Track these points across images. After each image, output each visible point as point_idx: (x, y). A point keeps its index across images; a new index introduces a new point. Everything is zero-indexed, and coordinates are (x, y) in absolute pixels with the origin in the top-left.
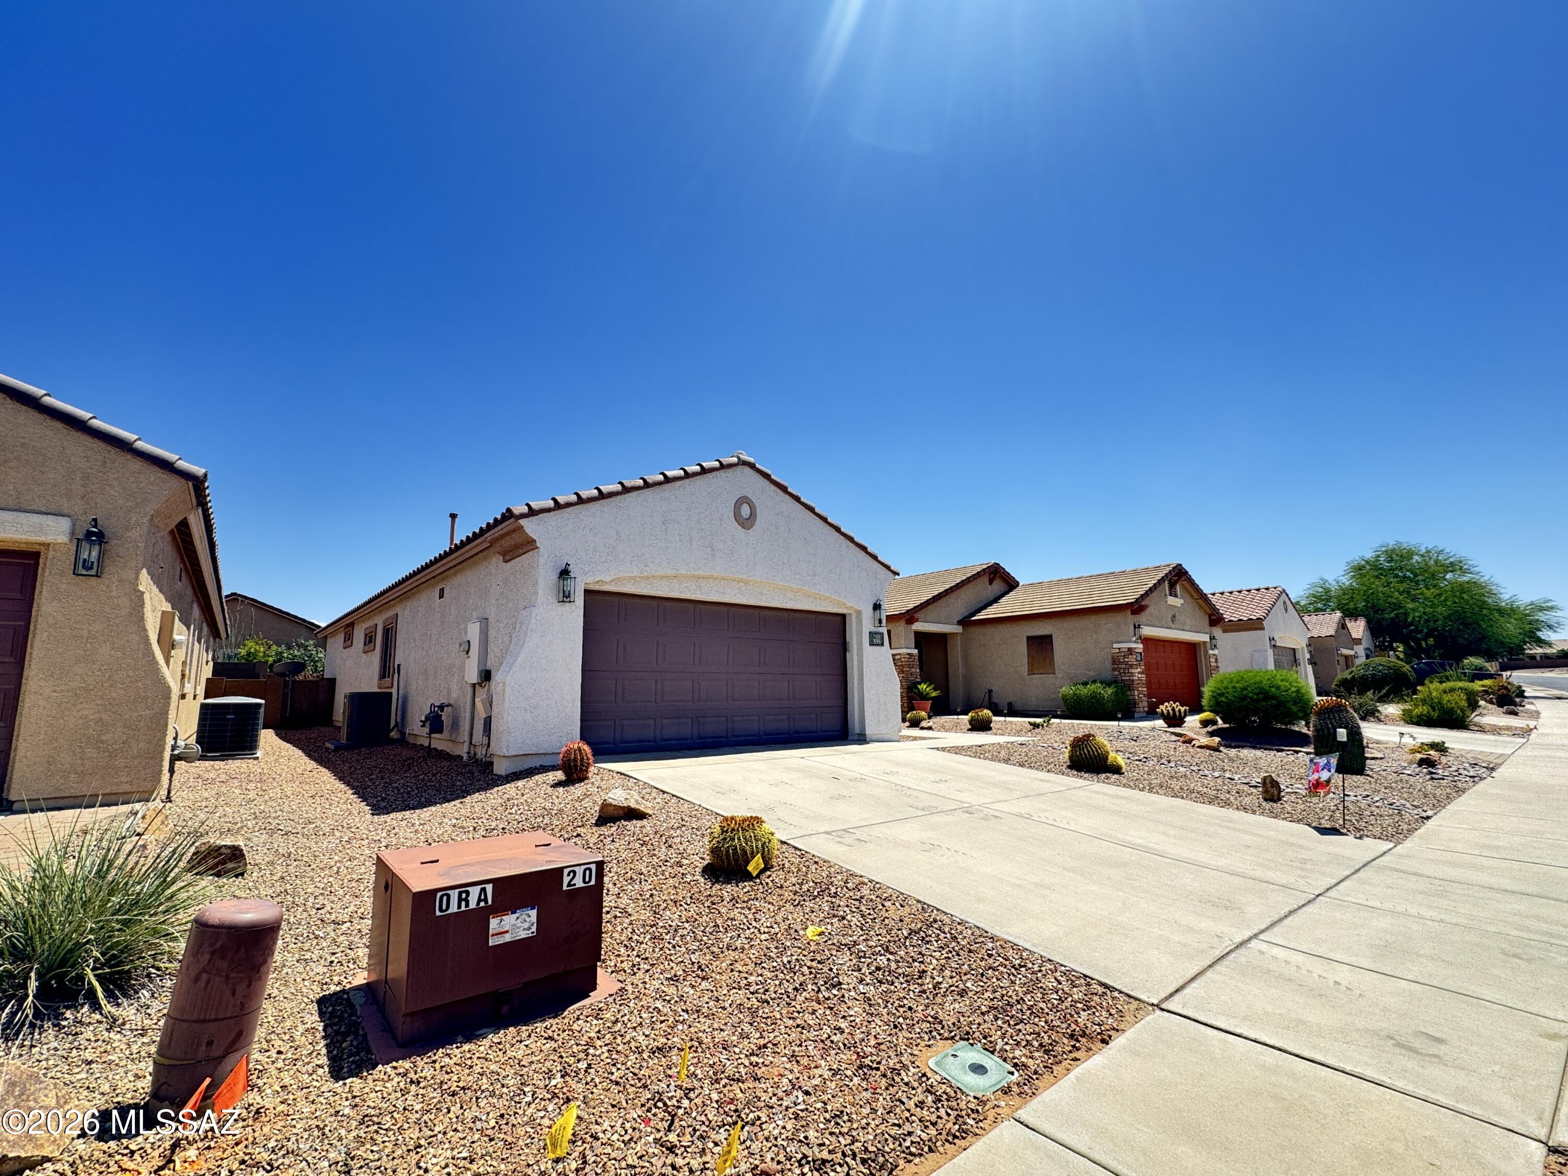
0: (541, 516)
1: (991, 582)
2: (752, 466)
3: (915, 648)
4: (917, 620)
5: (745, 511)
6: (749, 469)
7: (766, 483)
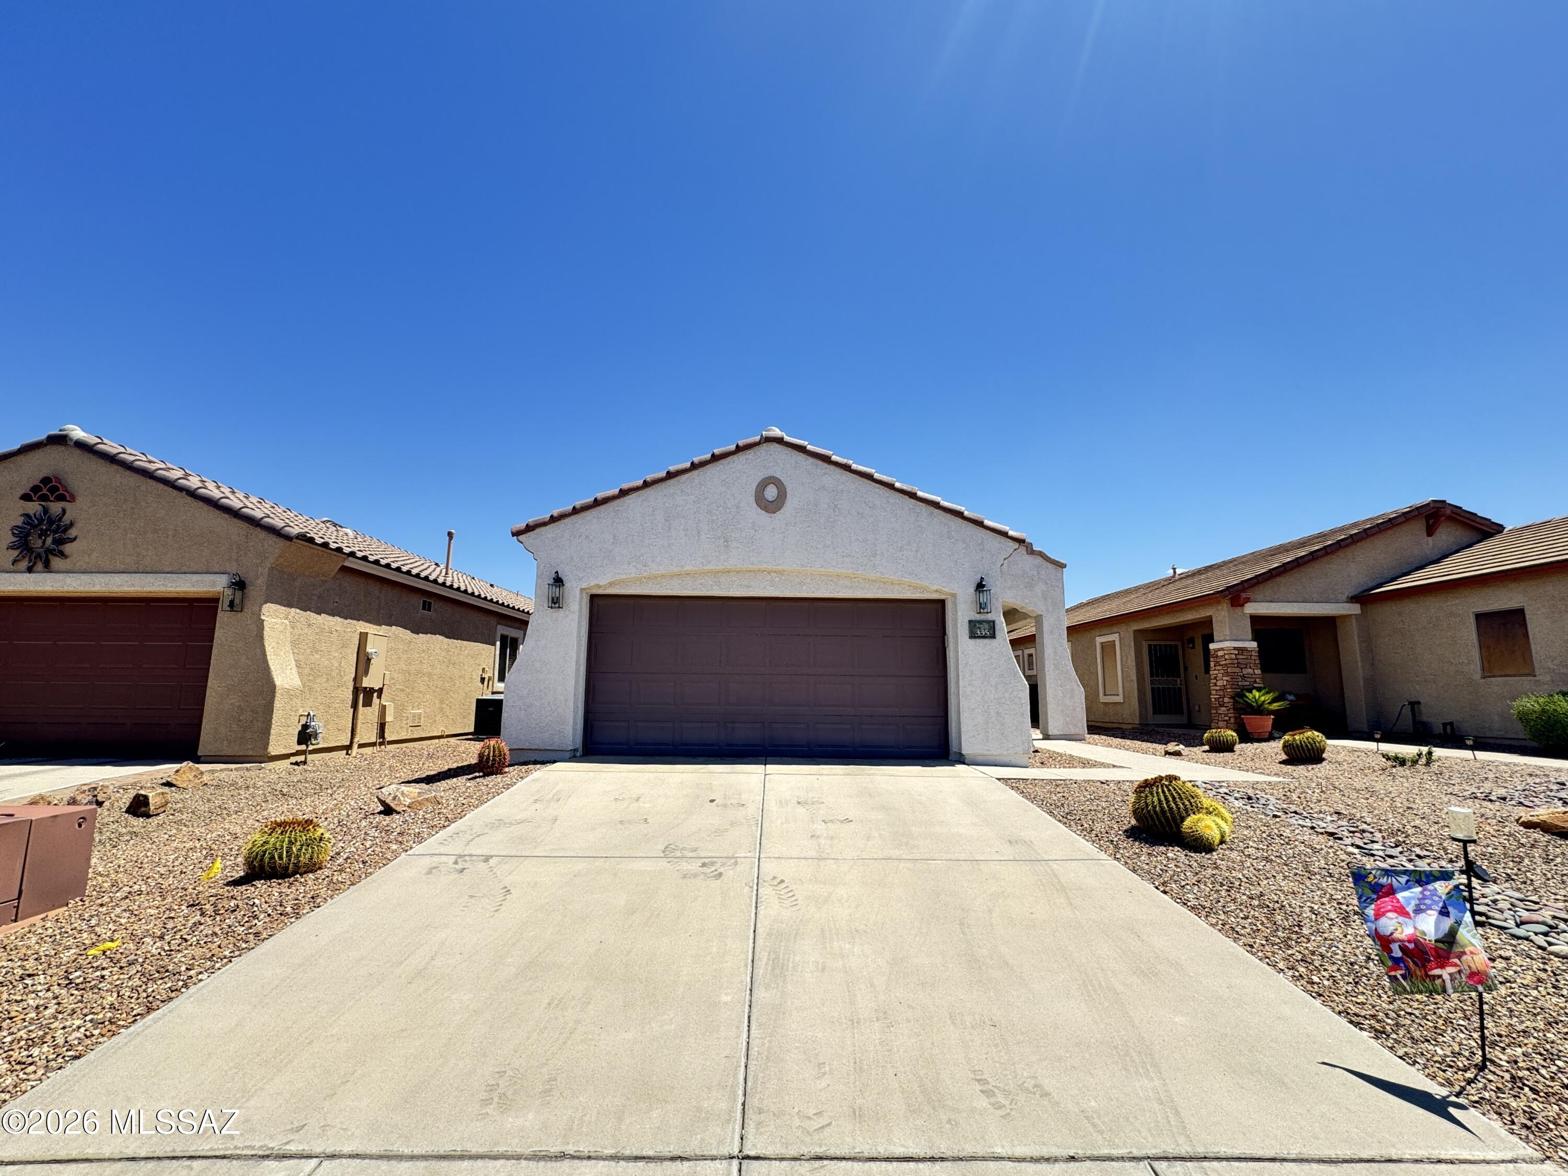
0: (537, 531)
1: (1430, 532)
2: (780, 441)
3: (1253, 640)
4: (1248, 600)
5: (771, 492)
6: (777, 445)
7: (801, 457)
